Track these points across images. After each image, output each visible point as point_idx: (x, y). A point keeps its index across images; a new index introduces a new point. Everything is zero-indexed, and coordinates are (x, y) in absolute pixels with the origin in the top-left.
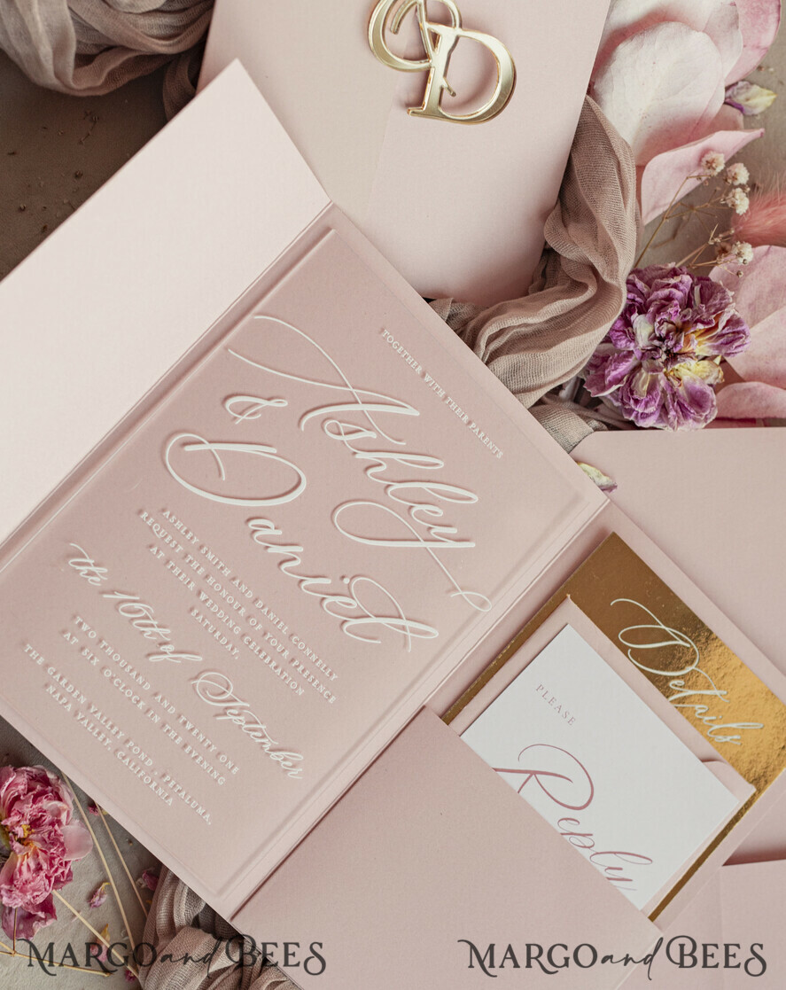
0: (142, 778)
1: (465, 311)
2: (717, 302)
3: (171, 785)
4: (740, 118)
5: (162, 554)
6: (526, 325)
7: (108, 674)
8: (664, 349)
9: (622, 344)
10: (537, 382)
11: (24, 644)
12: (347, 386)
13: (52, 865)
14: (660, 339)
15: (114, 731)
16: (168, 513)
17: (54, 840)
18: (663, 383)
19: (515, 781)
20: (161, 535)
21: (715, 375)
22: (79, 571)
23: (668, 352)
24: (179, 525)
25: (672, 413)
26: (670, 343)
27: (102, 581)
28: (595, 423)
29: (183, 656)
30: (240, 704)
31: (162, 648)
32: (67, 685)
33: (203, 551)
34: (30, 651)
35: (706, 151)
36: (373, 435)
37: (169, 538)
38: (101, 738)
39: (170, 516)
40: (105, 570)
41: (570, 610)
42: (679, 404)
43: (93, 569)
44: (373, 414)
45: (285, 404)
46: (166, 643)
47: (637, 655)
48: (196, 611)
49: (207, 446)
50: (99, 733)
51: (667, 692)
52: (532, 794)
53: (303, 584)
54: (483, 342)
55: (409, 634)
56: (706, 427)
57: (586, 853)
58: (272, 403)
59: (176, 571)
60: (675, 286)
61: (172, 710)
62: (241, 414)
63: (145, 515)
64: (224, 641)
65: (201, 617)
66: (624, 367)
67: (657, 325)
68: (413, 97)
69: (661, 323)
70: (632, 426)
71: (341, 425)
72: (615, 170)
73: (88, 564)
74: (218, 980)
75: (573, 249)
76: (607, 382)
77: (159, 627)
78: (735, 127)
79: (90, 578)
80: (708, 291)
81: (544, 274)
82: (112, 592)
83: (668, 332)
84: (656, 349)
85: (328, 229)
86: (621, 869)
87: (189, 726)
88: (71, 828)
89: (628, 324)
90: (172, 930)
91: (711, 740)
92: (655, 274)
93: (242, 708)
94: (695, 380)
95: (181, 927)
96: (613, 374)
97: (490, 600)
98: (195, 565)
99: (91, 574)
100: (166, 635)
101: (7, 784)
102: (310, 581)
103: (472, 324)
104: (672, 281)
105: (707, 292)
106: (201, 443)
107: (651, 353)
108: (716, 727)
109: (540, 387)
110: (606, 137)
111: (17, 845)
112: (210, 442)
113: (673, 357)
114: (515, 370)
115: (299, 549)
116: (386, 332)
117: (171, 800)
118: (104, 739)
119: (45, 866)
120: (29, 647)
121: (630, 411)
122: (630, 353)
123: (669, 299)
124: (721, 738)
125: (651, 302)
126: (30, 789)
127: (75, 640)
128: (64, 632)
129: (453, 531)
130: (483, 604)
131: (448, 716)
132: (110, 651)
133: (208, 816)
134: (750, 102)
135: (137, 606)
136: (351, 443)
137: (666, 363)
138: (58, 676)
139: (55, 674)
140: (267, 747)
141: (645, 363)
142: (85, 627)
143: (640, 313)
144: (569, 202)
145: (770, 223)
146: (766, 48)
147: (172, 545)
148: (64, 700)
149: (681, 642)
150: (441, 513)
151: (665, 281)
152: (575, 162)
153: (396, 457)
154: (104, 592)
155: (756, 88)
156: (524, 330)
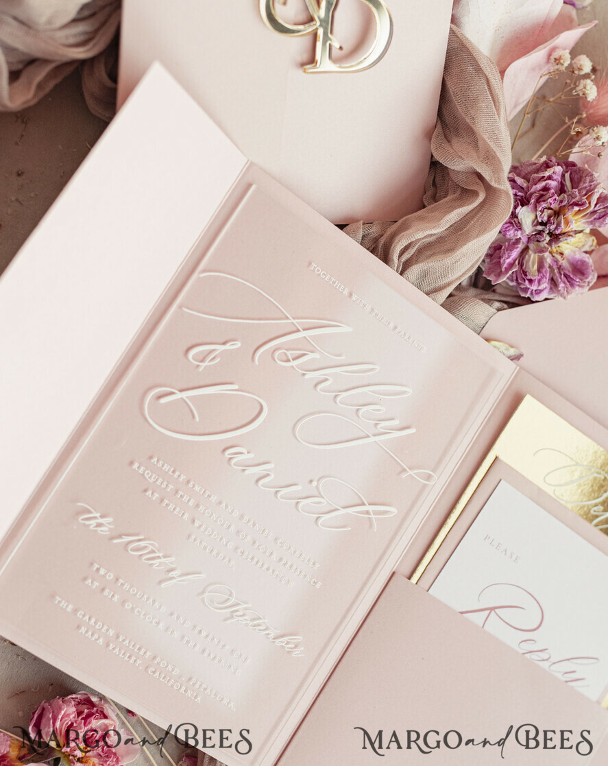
0: (172, 686)
1: (374, 230)
2: (587, 184)
3: (197, 685)
5: (156, 495)
6: (431, 235)
7: (129, 606)
8: (548, 232)
9: (511, 234)
10: (446, 281)
11: (53, 596)
12: (287, 318)
14: (542, 224)
15: (142, 653)
16: (155, 459)
17: (108, 753)
18: (548, 260)
19: (478, 618)
20: (152, 480)
21: (590, 243)
22: (89, 525)
23: (550, 234)
24: (166, 467)
25: (562, 285)
26: (552, 227)
27: (110, 530)
28: (497, 305)
29: (189, 577)
30: (244, 606)
31: (171, 574)
32: (96, 623)
33: (191, 485)
34: (59, 602)
35: (552, 51)
36: (317, 356)
37: (160, 480)
38: (132, 661)
39: (158, 461)
40: (110, 519)
42: (565, 275)
43: (100, 521)
44: (314, 338)
45: (239, 344)
46: (172, 570)
48: (193, 537)
49: (179, 395)
50: (130, 657)
52: (494, 626)
53: (279, 495)
55: (372, 516)
56: (589, 290)
57: (545, 665)
58: (228, 347)
59: (171, 507)
60: (550, 178)
61: (188, 624)
62: (203, 361)
63: (136, 466)
64: (221, 556)
65: (198, 541)
66: (515, 253)
67: (539, 213)
68: (305, 57)
69: (542, 212)
70: (529, 301)
71: (289, 353)
72: (486, 87)
73: (95, 518)
75: (459, 162)
76: (503, 270)
77: (164, 557)
79: (99, 529)
80: (577, 175)
81: (434, 184)
82: (120, 536)
83: (549, 217)
84: (540, 233)
85: (250, 185)
86: (574, 672)
87: (204, 634)
89: (515, 216)
92: (530, 169)
93: (246, 609)
94: (575, 252)
96: (507, 261)
97: (434, 473)
98: (186, 498)
99: (99, 525)
100: (171, 563)
101: (60, 717)
102: (283, 491)
103: (382, 241)
104: (547, 174)
105: (576, 177)
106: (172, 393)
109: (449, 284)
110: (474, 59)
112: (181, 391)
113: (555, 238)
114: (425, 275)
115: (270, 466)
116: (314, 265)
117: (199, 698)
118: (135, 661)
120: (58, 599)
121: (526, 290)
122: (518, 241)
123: (546, 189)
125: (532, 194)
126: (79, 713)
127: (96, 584)
128: (85, 579)
129: (396, 422)
130: (429, 477)
132: (126, 586)
133: (232, 704)
135: (142, 544)
136: (299, 367)
137: (550, 243)
138: (87, 617)
139: (84, 616)
140: (271, 636)
141: (532, 246)
142: (102, 572)
143: (523, 206)
144: (448, 119)
147: (164, 486)
148: (96, 636)
150: (383, 409)
151: (541, 175)
152: (449, 84)
153: (338, 370)
154: (112, 538)
156: (428, 240)
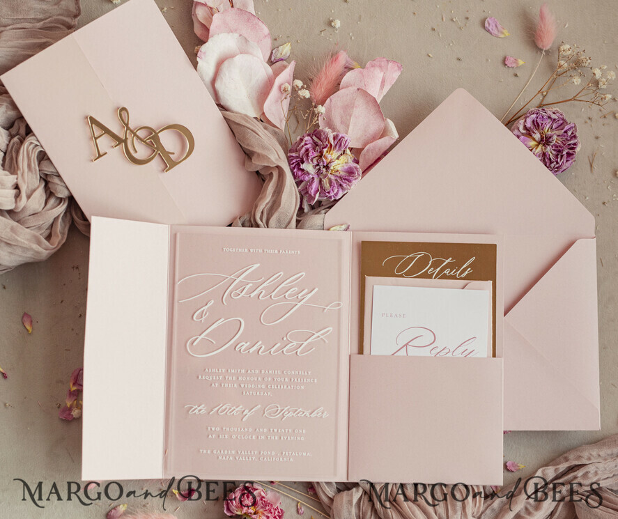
0: (275, 460)
1: (246, 218)
2: (324, 136)
3: (287, 454)
4: (284, 63)
5: (217, 384)
6: (267, 204)
7: (234, 437)
8: (322, 167)
9: (307, 178)
10: (289, 218)
11: (199, 451)
12: (227, 278)
13: (271, 513)
14: (318, 165)
15: (252, 453)
17: (266, 504)
18: (333, 178)
19: (402, 353)
20: (211, 379)
21: (349, 157)
22: (195, 413)
23: (324, 167)
24: (214, 370)
25: (344, 185)
26: (321, 164)
27: (206, 410)
28: (323, 211)
29: (253, 410)
30: (286, 408)
31: (244, 413)
32: (224, 452)
33: (229, 371)
34: (203, 452)
35: (280, 87)
36: (251, 285)
37: (214, 377)
38: (250, 459)
39: (208, 370)
40: (203, 405)
41: (370, 280)
42: (345, 179)
43: (199, 408)
44: (244, 278)
45: (213, 301)
46: (244, 411)
47: (408, 274)
48: (244, 392)
49: (200, 338)
50: (248, 458)
51: (430, 277)
52: (412, 352)
53: (272, 353)
54: (259, 222)
55: (322, 337)
56: (362, 178)
57: (450, 355)
58: (208, 305)
59: (226, 385)
60: (306, 144)
61: (266, 430)
62: (202, 317)
63: (200, 377)
64: (262, 394)
65: (248, 393)
66: (315, 185)
67: (311, 162)
69: (312, 160)
70: (336, 201)
71: (237, 291)
73: (196, 408)
74: (362, 503)
76: (313, 195)
77: (237, 408)
78: (285, 67)
79: (201, 412)
82: (212, 410)
83: (317, 161)
84: (319, 169)
85: (176, 235)
86: (467, 350)
87: (276, 430)
88: (269, 496)
89: (303, 170)
90: (331, 500)
91: (461, 279)
92: (295, 146)
93: (288, 409)
94: (343, 166)
95: (334, 497)
96: (312, 192)
97: (340, 301)
98: (230, 378)
99: (200, 410)
100: (242, 409)
102: (273, 350)
103: (252, 219)
105: (318, 135)
106: (197, 338)
107: (319, 172)
108: (458, 272)
109: (292, 218)
111: (254, 516)
112: (200, 335)
113: (327, 167)
114: (279, 221)
115: (260, 342)
116: (225, 248)
117: (291, 459)
118: (252, 458)
119: (269, 515)
120: (201, 450)
121: (330, 197)
122: (313, 178)
123: (307, 150)
124: (464, 275)
125: (302, 157)
127: (214, 435)
128: (208, 436)
129: (306, 291)
130: (339, 305)
131: (361, 351)
132: (228, 429)
133: (308, 454)
134: (283, 53)
135: (224, 407)
136: (245, 294)
137: (327, 171)
138: (219, 452)
139: (217, 452)
140: (308, 415)
141: (321, 177)
142: (213, 429)
143: (302, 164)
145: (323, 90)
146: (269, 34)
147: (217, 378)
148: (228, 457)
149: (420, 256)
150: (296, 289)
151: (301, 145)
153: (265, 285)
154: (209, 413)
155: (281, 48)
156: (268, 206)
